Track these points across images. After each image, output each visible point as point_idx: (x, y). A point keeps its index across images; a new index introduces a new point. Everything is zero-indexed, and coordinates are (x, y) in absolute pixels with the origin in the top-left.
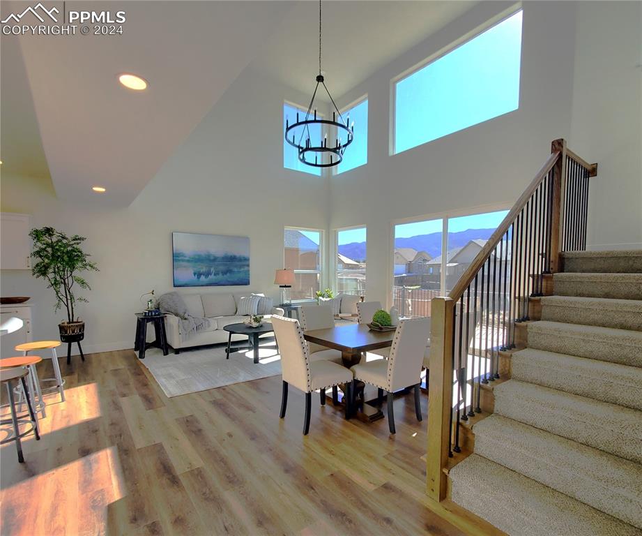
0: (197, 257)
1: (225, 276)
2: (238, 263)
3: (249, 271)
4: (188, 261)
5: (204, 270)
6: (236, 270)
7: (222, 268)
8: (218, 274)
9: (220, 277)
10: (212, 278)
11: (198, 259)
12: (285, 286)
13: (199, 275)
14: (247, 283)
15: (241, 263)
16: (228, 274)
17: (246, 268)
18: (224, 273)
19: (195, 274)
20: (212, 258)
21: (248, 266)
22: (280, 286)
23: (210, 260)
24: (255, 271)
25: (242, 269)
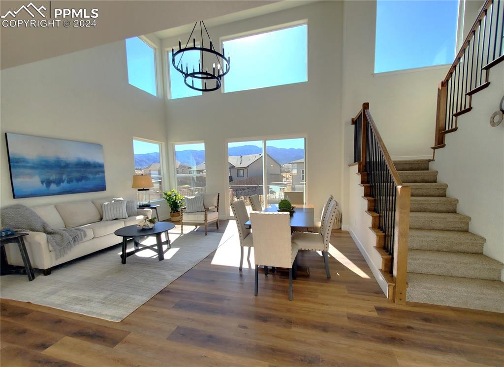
0: (43, 163)
1: (80, 183)
2: (92, 170)
3: (104, 177)
4: (32, 168)
5: (53, 177)
6: (91, 176)
7: (76, 175)
8: (72, 181)
9: (74, 184)
10: (65, 185)
11: (44, 165)
12: (143, 190)
13: (48, 183)
14: (103, 189)
15: (95, 170)
16: (83, 181)
17: (101, 175)
18: (79, 180)
19: (42, 182)
20: (63, 164)
21: (104, 172)
22: (139, 190)
23: (60, 166)
24: (110, 176)
25: (98, 176)
